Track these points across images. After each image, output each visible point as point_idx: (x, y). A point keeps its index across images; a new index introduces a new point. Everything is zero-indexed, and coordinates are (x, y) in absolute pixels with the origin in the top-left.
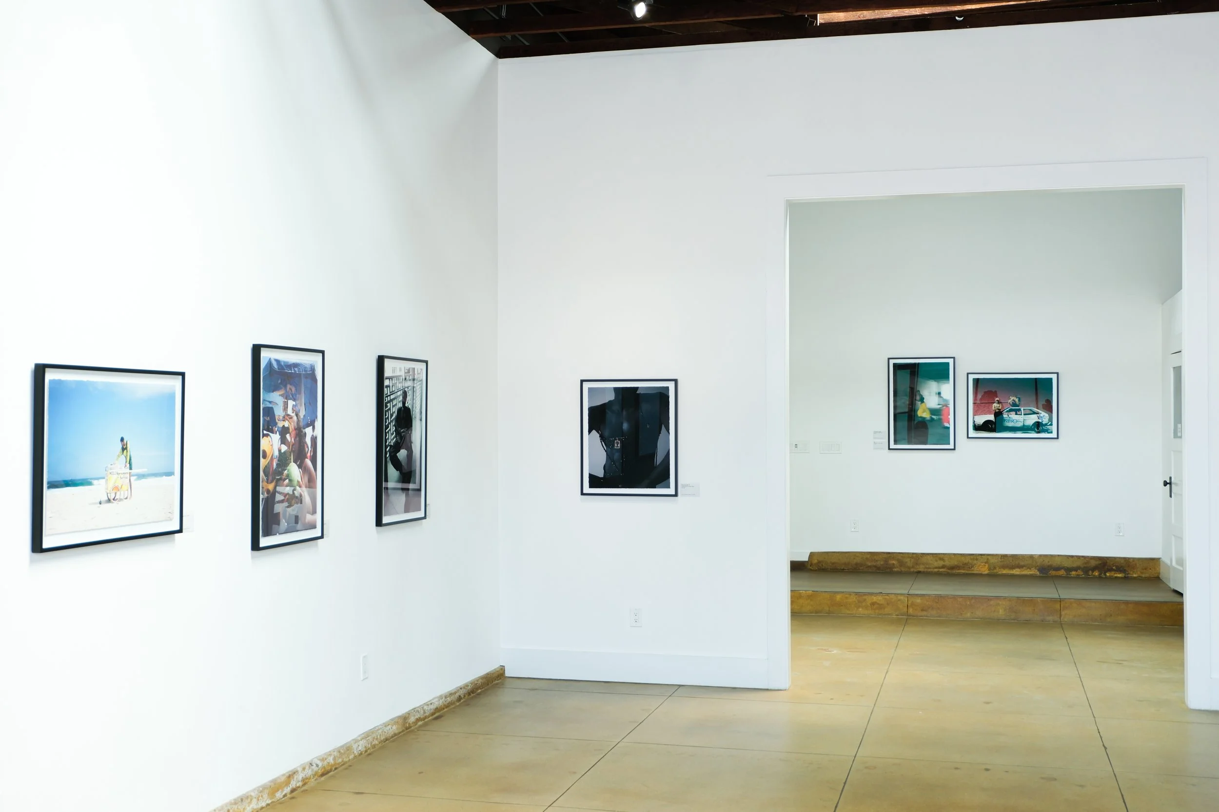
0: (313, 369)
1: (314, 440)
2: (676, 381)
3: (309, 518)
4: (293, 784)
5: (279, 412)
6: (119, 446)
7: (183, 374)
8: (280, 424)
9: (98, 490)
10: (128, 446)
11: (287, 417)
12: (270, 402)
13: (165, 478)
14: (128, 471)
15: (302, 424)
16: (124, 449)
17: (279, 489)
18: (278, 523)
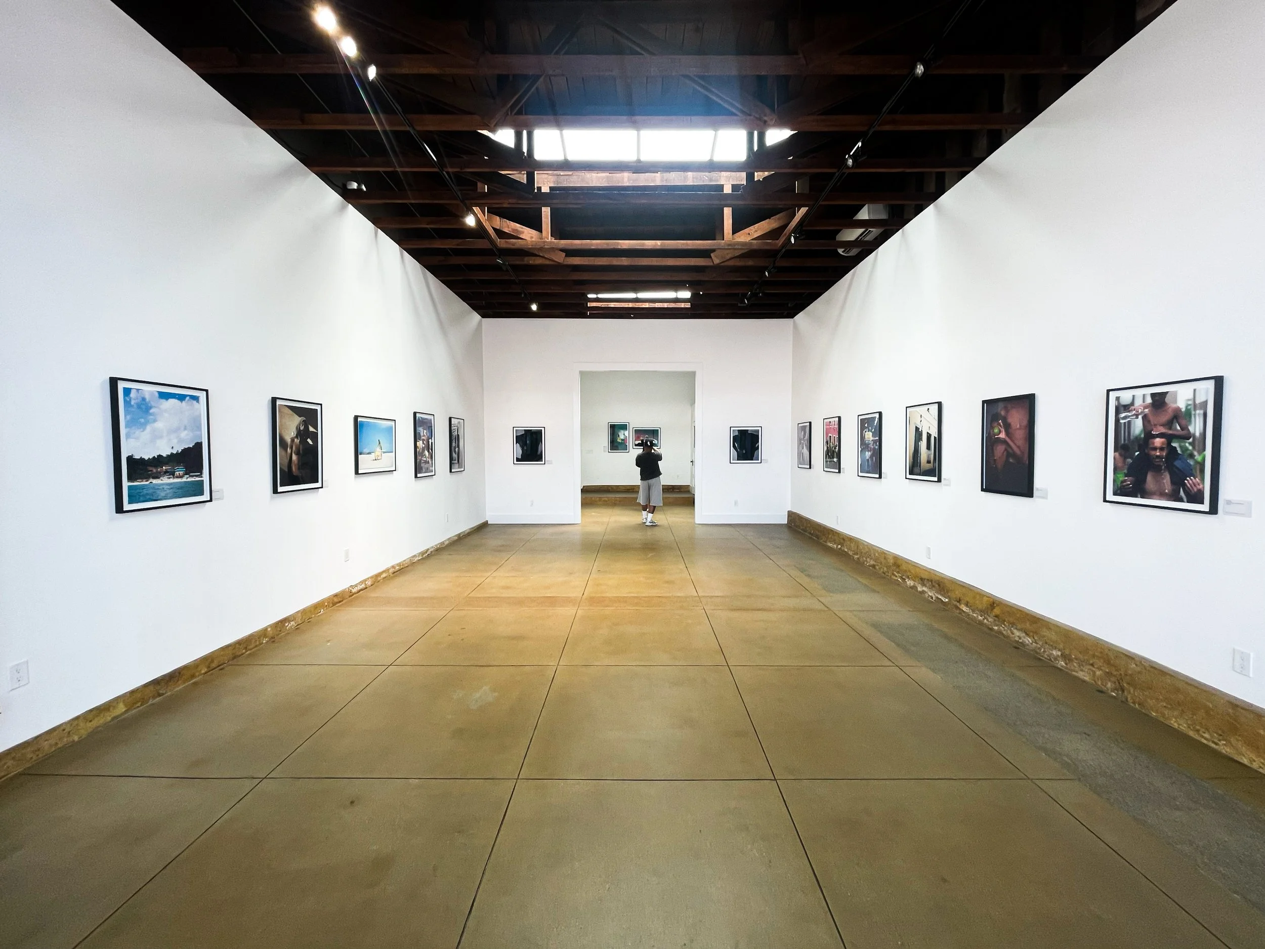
0: (431, 420)
1: (432, 443)
3: (431, 468)
4: (428, 553)
5: (422, 434)
7: (395, 420)
8: (422, 438)
9: (373, 456)
11: (424, 436)
14: (381, 450)
15: (428, 438)
16: (380, 443)
17: (423, 459)
18: (422, 470)
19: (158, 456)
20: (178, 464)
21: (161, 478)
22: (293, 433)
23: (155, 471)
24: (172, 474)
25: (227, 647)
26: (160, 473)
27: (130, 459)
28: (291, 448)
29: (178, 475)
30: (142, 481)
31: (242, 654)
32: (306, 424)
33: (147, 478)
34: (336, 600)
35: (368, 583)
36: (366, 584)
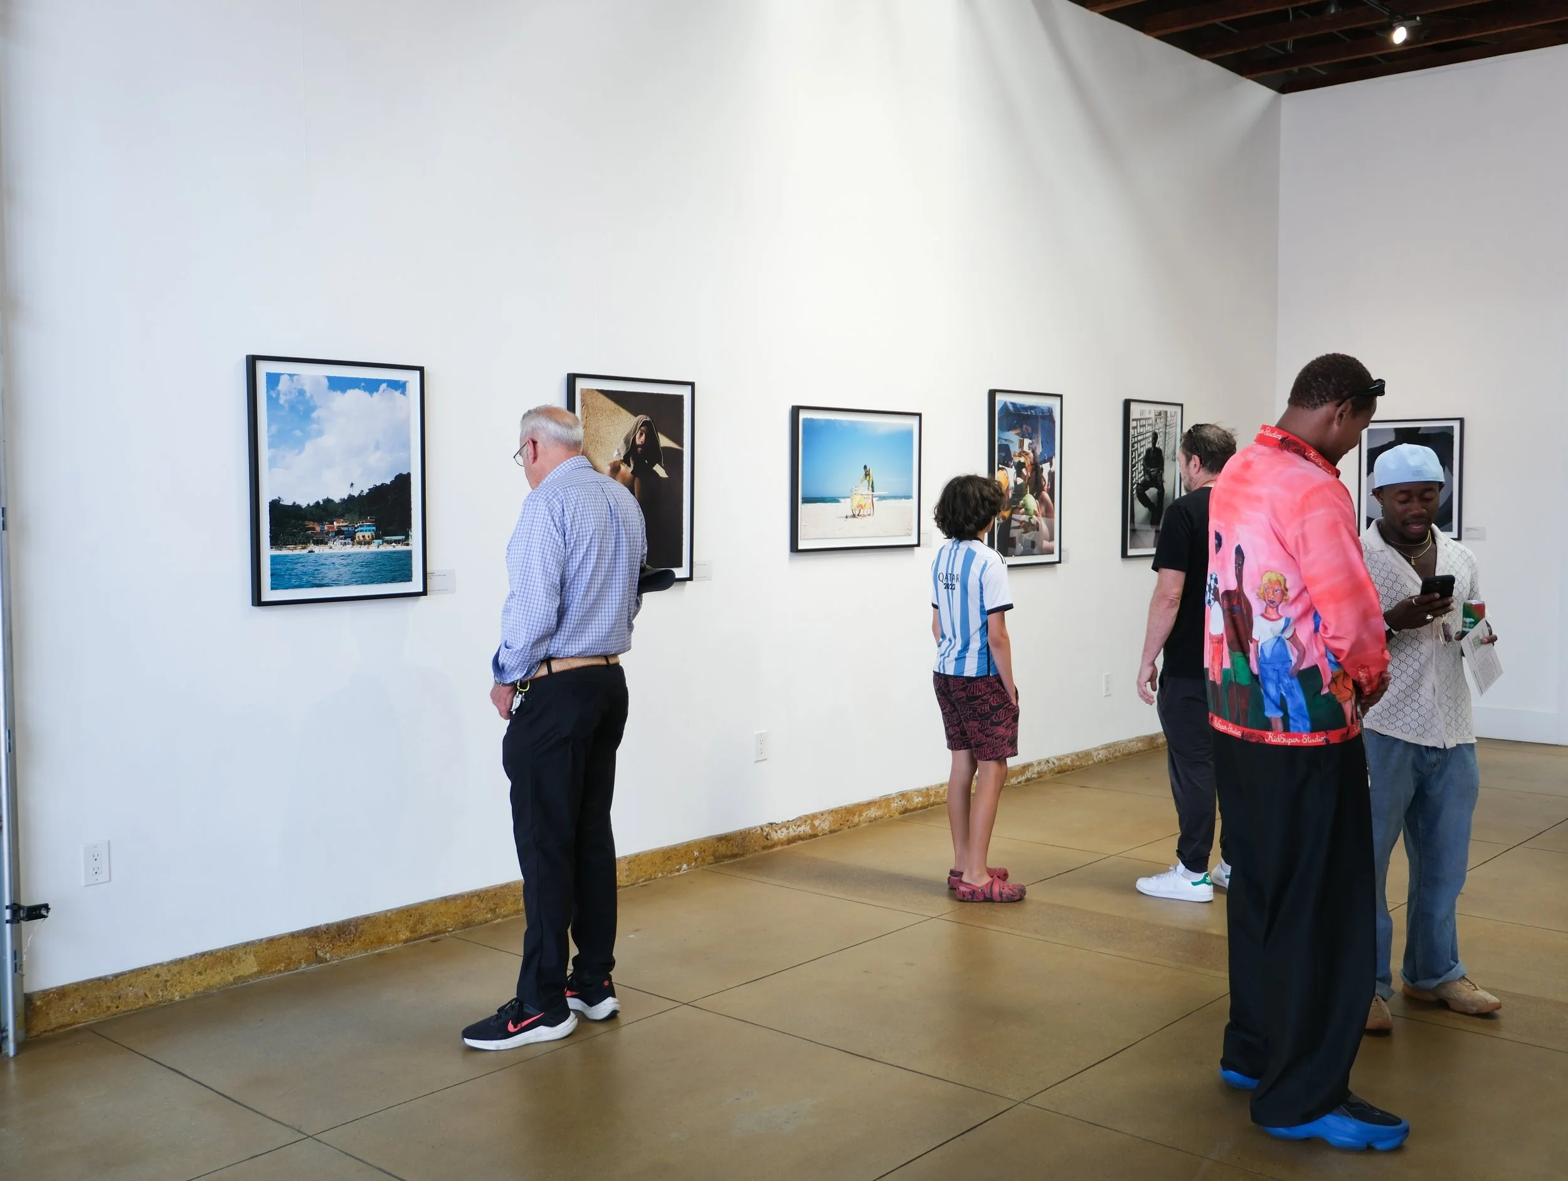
0: (1050, 411)
1: (1052, 475)
2: (1462, 420)
3: (1046, 544)
4: (1028, 775)
5: (1014, 449)
6: (863, 472)
7: (920, 415)
8: (1016, 460)
9: (845, 507)
10: (871, 472)
11: (1022, 453)
12: (1006, 440)
13: (903, 500)
14: (871, 493)
15: (1038, 460)
16: (867, 474)
17: (1014, 516)
18: (1014, 547)
19: (324, 501)
20: (362, 516)
21: (330, 544)
22: (616, 453)
23: (318, 529)
24: (349, 536)
25: (455, 898)
26: (328, 533)
27: (275, 505)
29: (362, 539)
30: (295, 549)
31: (486, 922)
32: (650, 431)
33: (304, 543)
34: (722, 849)
35: (820, 824)
36: (813, 826)
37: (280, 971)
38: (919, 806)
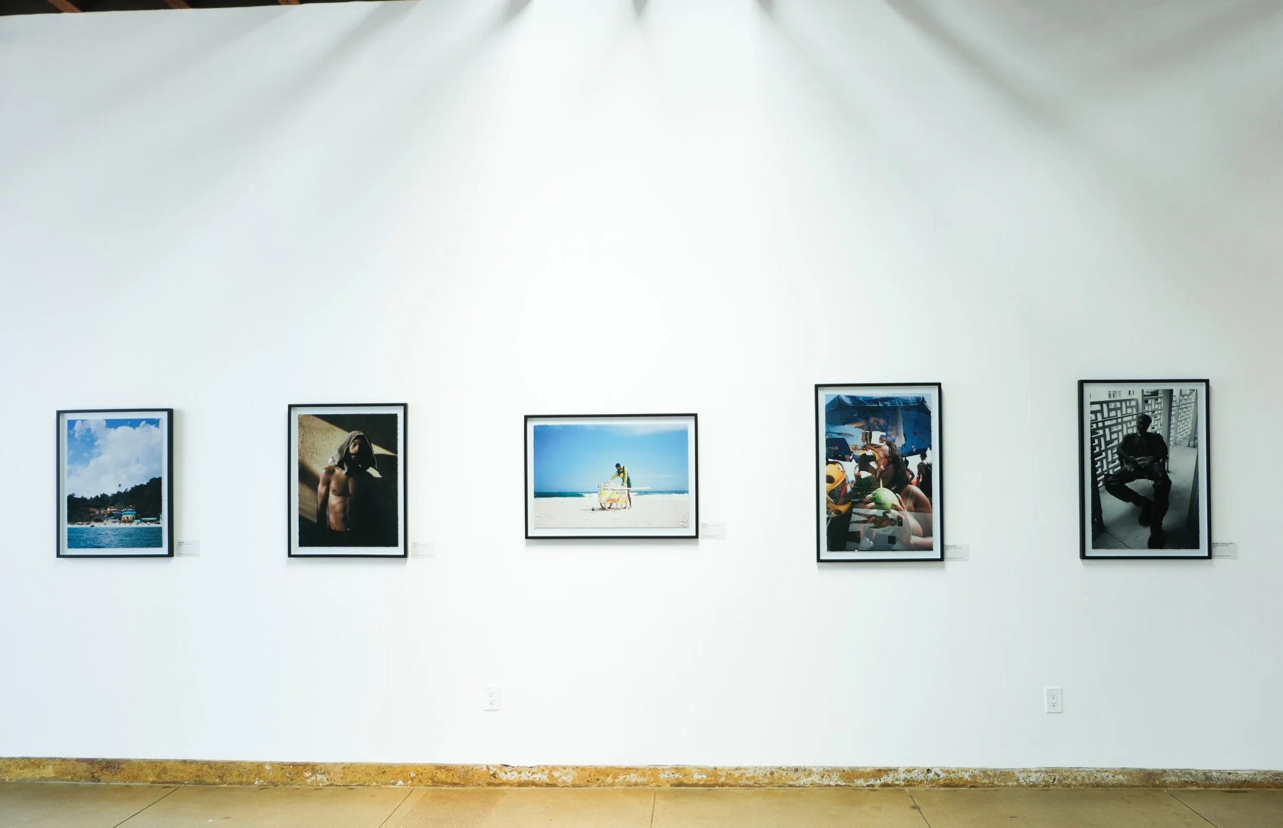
0: (920, 401)
1: (925, 467)
3: (915, 540)
5: (855, 442)
6: (616, 470)
7: (695, 415)
8: (859, 453)
9: (592, 500)
10: (626, 469)
11: (869, 446)
12: (839, 434)
14: (627, 488)
15: (899, 452)
16: (622, 472)
17: (855, 510)
18: (857, 541)
19: (102, 495)
20: (126, 505)
21: (105, 522)
22: (331, 460)
23: (97, 512)
24: (119, 517)
25: (193, 762)
26: (104, 515)
27: (71, 499)
28: (327, 484)
29: (126, 519)
30: (83, 524)
31: (214, 784)
33: (88, 521)
34: (441, 776)
35: (561, 776)
36: (551, 776)
37: (68, 780)
38: (702, 783)
